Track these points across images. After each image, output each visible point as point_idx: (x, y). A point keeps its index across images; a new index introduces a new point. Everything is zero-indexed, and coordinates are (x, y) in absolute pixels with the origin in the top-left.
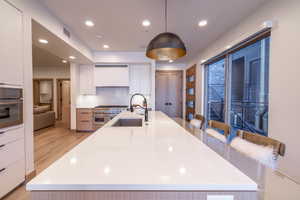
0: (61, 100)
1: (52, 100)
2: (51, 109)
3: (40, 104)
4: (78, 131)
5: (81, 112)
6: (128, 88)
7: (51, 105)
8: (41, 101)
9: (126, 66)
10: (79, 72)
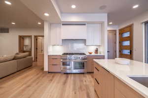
0: (36, 49)
1: (31, 49)
2: (30, 55)
3: (24, 52)
4: (49, 72)
5: (52, 58)
6: (85, 40)
7: (30, 52)
8: (25, 49)
9: (85, 24)
10: (50, 29)
